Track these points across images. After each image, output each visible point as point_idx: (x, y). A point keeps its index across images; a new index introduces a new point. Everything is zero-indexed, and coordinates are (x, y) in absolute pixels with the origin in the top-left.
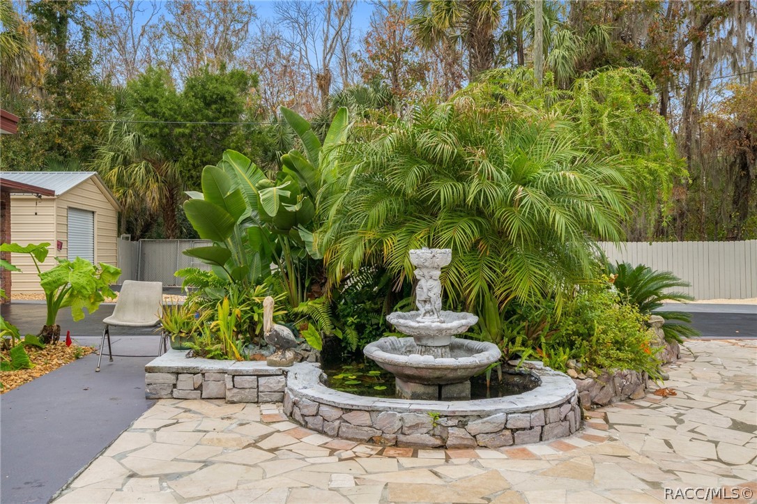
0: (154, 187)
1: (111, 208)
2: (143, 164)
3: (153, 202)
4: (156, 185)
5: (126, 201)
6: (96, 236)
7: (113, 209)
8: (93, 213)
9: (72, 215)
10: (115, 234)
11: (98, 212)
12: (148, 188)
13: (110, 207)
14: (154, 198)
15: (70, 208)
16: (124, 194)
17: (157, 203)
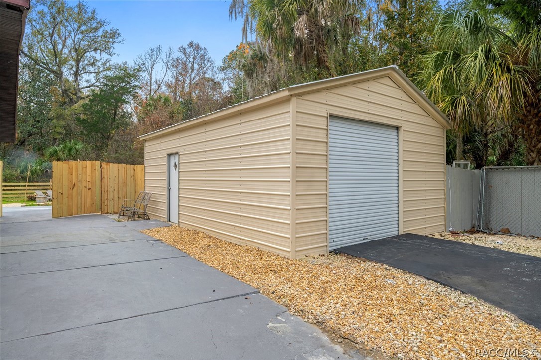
0: (502, 80)
1: (434, 123)
2: (480, 48)
3: (499, 106)
4: (505, 78)
5: (455, 112)
6: (400, 162)
7: (439, 126)
8: (397, 128)
9: (338, 128)
10: (442, 159)
11: (404, 127)
12: (490, 83)
13: (430, 121)
14: (501, 99)
15: (332, 116)
16: (452, 104)
17: (508, 106)
